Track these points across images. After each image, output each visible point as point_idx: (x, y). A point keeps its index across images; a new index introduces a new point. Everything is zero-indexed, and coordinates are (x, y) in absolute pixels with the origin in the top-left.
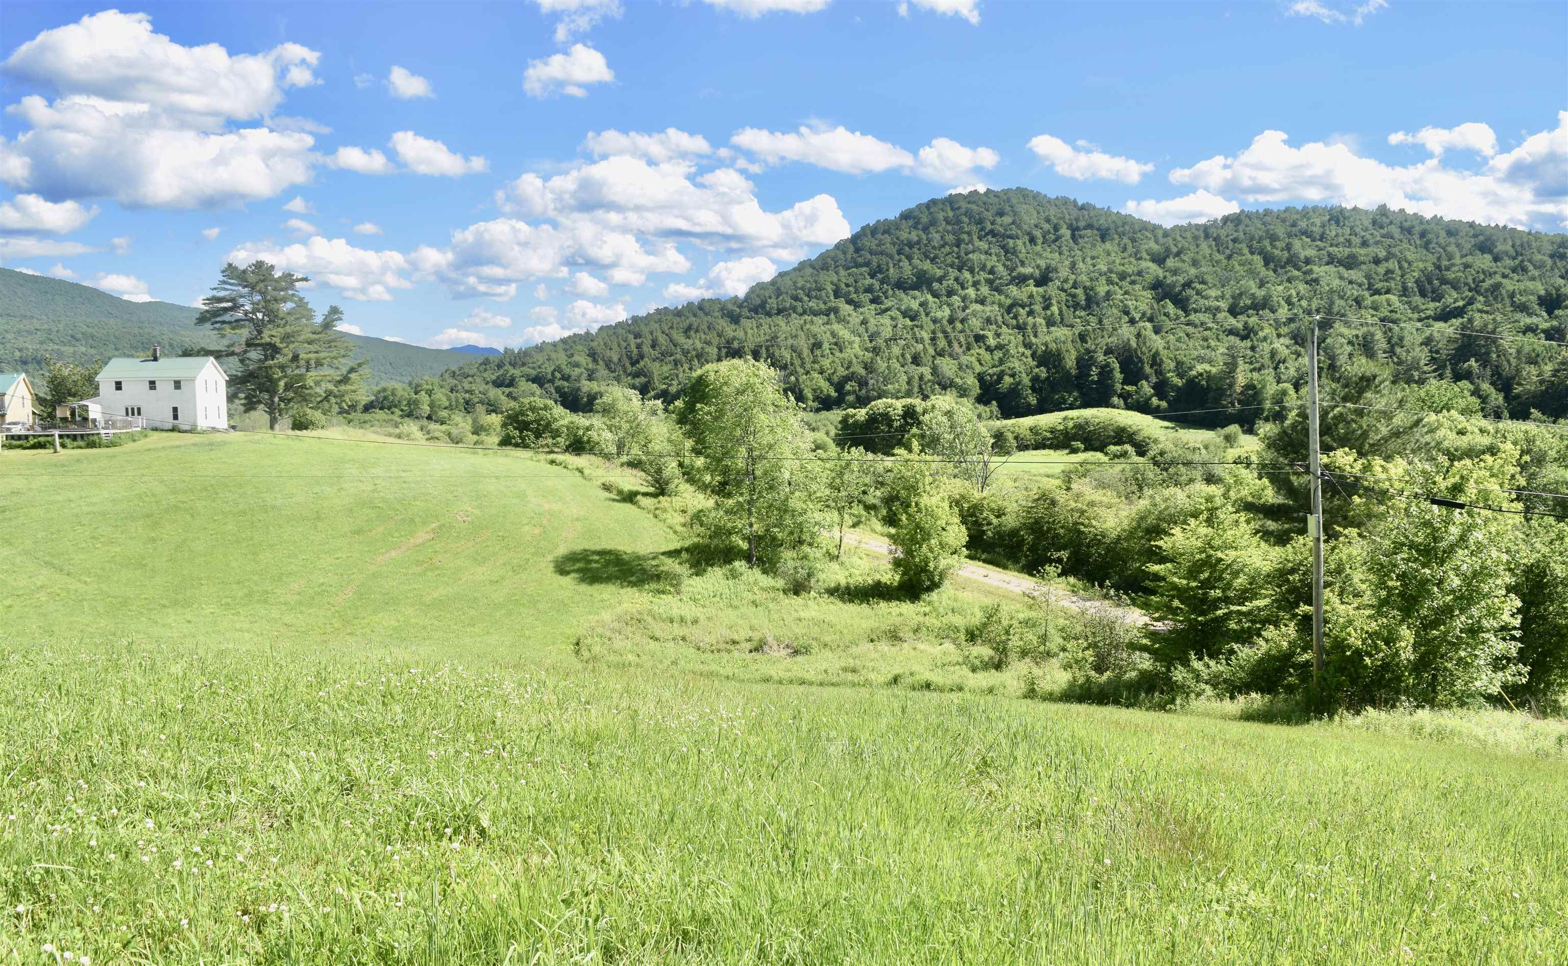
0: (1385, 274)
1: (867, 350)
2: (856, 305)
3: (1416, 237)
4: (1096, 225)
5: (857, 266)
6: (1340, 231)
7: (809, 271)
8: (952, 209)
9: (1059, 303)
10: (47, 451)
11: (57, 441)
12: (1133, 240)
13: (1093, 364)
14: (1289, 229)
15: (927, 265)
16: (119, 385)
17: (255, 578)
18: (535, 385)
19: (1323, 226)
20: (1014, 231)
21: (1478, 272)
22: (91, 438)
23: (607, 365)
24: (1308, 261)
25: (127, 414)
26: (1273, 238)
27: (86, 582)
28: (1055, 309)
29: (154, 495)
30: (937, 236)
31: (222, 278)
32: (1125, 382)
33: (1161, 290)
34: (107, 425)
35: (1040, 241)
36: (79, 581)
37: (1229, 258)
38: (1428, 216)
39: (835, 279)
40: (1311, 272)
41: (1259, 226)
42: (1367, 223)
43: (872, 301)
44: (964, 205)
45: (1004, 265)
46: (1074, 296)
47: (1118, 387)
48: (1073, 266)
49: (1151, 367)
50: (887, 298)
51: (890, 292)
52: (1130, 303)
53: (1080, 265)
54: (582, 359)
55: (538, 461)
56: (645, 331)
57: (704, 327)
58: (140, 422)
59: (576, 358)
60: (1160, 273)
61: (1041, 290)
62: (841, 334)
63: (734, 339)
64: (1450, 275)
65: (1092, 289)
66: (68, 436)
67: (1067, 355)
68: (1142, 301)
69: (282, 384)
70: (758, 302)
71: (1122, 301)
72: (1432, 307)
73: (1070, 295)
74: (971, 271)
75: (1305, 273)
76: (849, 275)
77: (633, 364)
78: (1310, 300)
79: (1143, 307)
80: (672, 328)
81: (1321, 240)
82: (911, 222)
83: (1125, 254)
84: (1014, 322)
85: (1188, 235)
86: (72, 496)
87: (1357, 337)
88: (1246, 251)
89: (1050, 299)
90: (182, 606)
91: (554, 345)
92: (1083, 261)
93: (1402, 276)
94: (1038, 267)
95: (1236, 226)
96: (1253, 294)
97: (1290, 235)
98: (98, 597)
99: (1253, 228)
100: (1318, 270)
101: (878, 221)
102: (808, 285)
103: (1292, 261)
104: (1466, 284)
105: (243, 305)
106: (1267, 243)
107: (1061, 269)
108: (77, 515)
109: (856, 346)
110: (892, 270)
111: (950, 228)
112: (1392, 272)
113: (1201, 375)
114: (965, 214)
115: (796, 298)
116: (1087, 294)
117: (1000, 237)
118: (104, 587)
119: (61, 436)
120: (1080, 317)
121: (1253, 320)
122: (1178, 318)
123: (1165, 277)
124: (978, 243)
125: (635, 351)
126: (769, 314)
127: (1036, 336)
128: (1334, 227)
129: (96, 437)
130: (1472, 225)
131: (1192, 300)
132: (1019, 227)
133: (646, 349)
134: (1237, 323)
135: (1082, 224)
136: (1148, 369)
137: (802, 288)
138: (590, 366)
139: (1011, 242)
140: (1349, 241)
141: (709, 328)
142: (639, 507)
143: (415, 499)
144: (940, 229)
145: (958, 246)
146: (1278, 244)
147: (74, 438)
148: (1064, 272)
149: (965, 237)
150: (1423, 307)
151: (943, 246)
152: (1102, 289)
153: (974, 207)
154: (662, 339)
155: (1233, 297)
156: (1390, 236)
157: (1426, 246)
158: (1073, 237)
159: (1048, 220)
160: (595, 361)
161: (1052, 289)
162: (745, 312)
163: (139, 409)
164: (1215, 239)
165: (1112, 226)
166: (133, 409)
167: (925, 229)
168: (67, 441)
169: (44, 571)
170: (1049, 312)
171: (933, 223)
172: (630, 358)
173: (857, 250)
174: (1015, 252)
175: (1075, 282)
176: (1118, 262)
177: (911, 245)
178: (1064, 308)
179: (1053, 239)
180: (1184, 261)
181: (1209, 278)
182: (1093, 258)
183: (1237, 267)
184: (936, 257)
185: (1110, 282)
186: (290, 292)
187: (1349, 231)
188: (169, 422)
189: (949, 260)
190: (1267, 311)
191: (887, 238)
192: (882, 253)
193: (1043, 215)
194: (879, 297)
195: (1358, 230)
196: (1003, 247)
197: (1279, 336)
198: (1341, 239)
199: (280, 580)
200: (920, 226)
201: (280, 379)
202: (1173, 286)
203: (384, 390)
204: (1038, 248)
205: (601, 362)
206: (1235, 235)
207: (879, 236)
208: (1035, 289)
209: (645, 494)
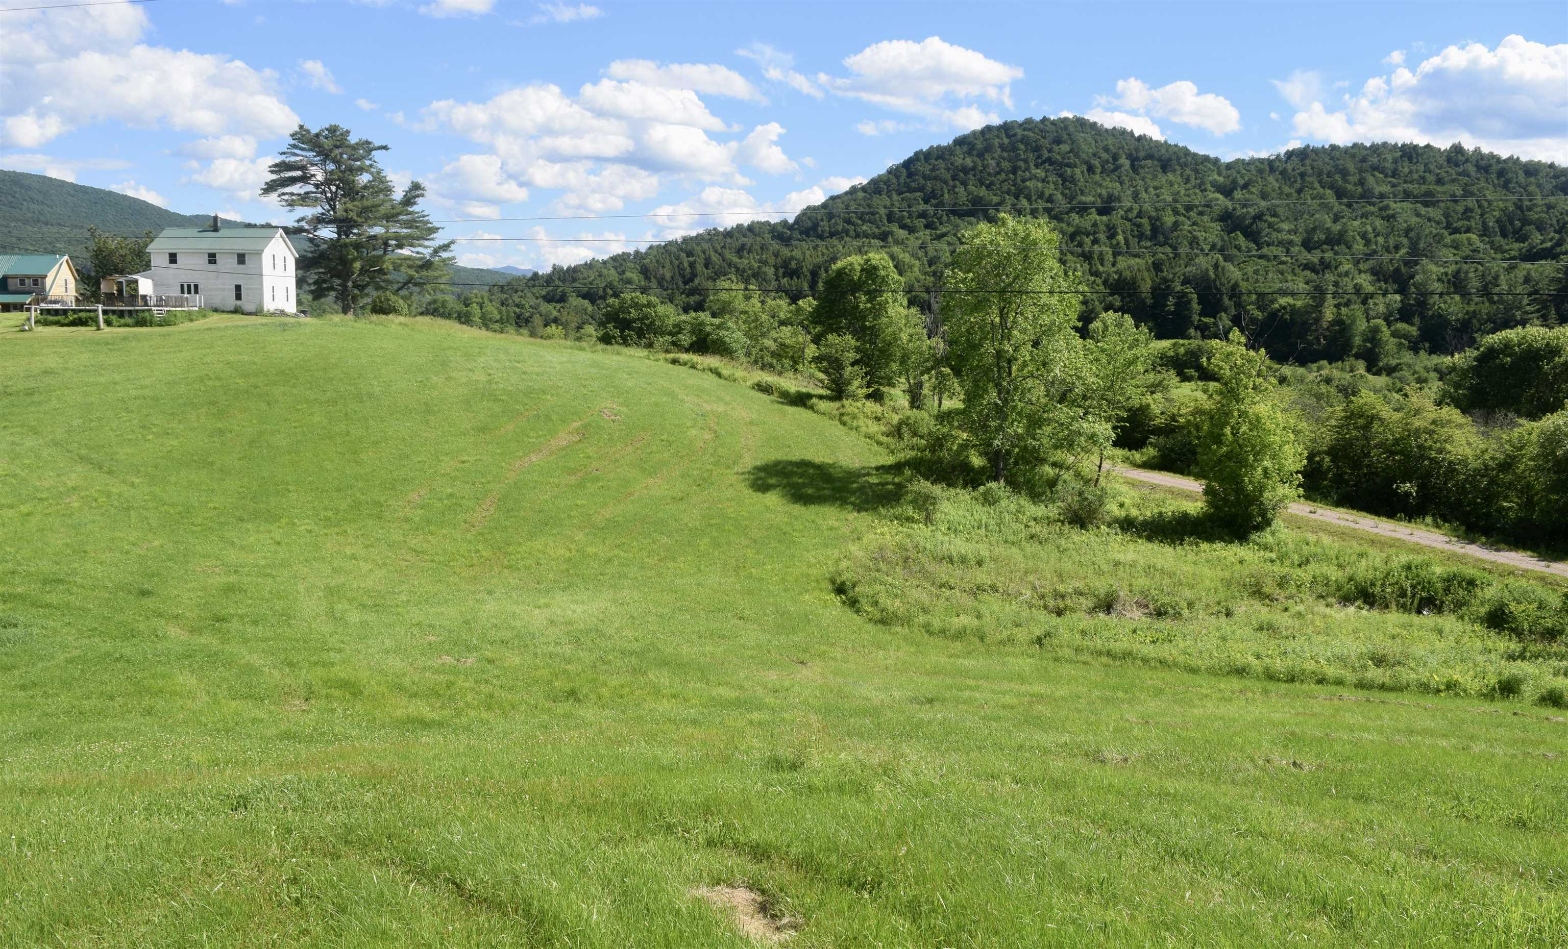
0: (1463, 213)
1: (926, 274)
2: (911, 230)
3: (1494, 176)
4: (1156, 155)
5: (911, 191)
6: (1414, 168)
7: (861, 195)
8: (1008, 136)
9: (1124, 232)
10: (88, 328)
11: (101, 317)
12: (1197, 171)
13: (1170, 294)
14: (1359, 165)
15: (983, 192)
16: (173, 258)
17: (360, 484)
18: (586, 301)
19: (1395, 161)
20: (1072, 159)
21: (1562, 214)
22: (141, 315)
23: (659, 283)
24: (1382, 196)
25: (183, 292)
26: (1344, 173)
27: (132, 484)
28: (1120, 238)
29: (219, 379)
30: (993, 163)
31: (293, 142)
32: (1203, 313)
33: (1229, 221)
34: (160, 302)
35: (1098, 170)
36: (124, 482)
37: (1299, 192)
38: (1504, 155)
39: (888, 203)
40: (1387, 208)
41: (1327, 160)
42: (1442, 161)
43: (927, 227)
44: (1020, 132)
45: (1062, 193)
46: (1139, 226)
47: (1196, 318)
48: (1136, 196)
49: (1230, 299)
50: (941, 224)
51: (945, 218)
52: (1199, 234)
53: (1144, 195)
54: (634, 276)
55: (657, 360)
56: (698, 249)
57: (757, 247)
58: (198, 300)
59: (628, 274)
60: (1229, 205)
61: (1104, 218)
62: (901, 256)
63: (792, 258)
64: (1533, 216)
65: (1158, 219)
66: (114, 312)
67: (1142, 284)
68: (1212, 232)
69: (357, 265)
70: (810, 224)
71: (1190, 232)
72: (1516, 247)
73: (1135, 224)
74: (1029, 199)
75: (1381, 209)
76: (903, 199)
77: (685, 283)
78: (1387, 236)
79: (1212, 238)
80: (724, 247)
81: (1393, 177)
82: (965, 148)
83: (1188, 186)
84: (1079, 250)
85: (1253, 167)
86: (117, 377)
87: (1446, 274)
88: (1317, 185)
89: (1114, 227)
90: (266, 520)
91: (604, 262)
92: (1146, 191)
93: (1482, 215)
94: (1100, 195)
95: (1302, 160)
96: (1327, 229)
97: (1361, 171)
98: (150, 505)
99: (1321, 164)
100: (1395, 206)
101: (932, 147)
102: (861, 209)
103: (1367, 195)
104: (1551, 225)
105: (314, 175)
106: (1338, 177)
107: (1124, 198)
108: (123, 400)
109: (916, 269)
110: (946, 196)
111: (1005, 155)
112: (1472, 211)
113: (1284, 308)
114: (1022, 141)
115: (848, 222)
116: (1152, 225)
117: (1059, 166)
118: (157, 490)
119: (105, 312)
120: (1146, 248)
121: (1329, 255)
122: (1249, 250)
123: (1234, 209)
124: (1034, 171)
125: (688, 270)
126: (821, 237)
127: (1102, 265)
128: (1406, 164)
129: (147, 314)
130: (1552, 166)
131: (1264, 233)
132: (1077, 155)
133: (700, 268)
134: (1314, 257)
135: (1142, 154)
136: (1226, 301)
137: (855, 213)
138: (643, 283)
139: (1069, 170)
140: (1423, 178)
141: (762, 248)
142: (817, 412)
143: (544, 392)
144: (995, 155)
145: (1014, 173)
146: (1351, 178)
147: (121, 314)
148: (1127, 203)
149: (1022, 164)
150: (1507, 247)
151: (999, 173)
152: (1169, 219)
153: (1031, 134)
154: (715, 258)
155: (1306, 231)
156: (1466, 174)
157: (1505, 186)
158: (1132, 166)
159: (1106, 150)
160: (647, 278)
161: (1116, 218)
162: (796, 234)
163: (196, 286)
164: (1281, 173)
165: (1174, 157)
166: (189, 286)
167: (981, 155)
168: (113, 318)
169: (79, 468)
170: (1114, 242)
171: (988, 149)
172: (683, 276)
173: (910, 175)
174: (1073, 180)
175: (1140, 212)
176: (1183, 192)
177: (965, 170)
178: (1130, 237)
179: (1111, 168)
180: (1252, 193)
181: (1280, 211)
182: (1156, 188)
183: (1309, 201)
184: (992, 184)
185: (1176, 212)
186: (368, 163)
187: (1422, 168)
188: (232, 302)
189: (1005, 187)
190: (1343, 246)
191: (941, 164)
192: (935, 178)
193: (1101, 145)
194: (933, 222)
195: (1432, 167)
196: (1061, 175)
197: (1360, 272)
198: (1415, 176)
199: (393, 488)
200: (975, 152)
201: (354, 260)
202: (1243, 217)
203: (435, 301)
204: (1097, 177)
205: (653, 280)
206: (1302, 169)
207: (933, 161)
208: (1098, 218)
209: (821, 397)
